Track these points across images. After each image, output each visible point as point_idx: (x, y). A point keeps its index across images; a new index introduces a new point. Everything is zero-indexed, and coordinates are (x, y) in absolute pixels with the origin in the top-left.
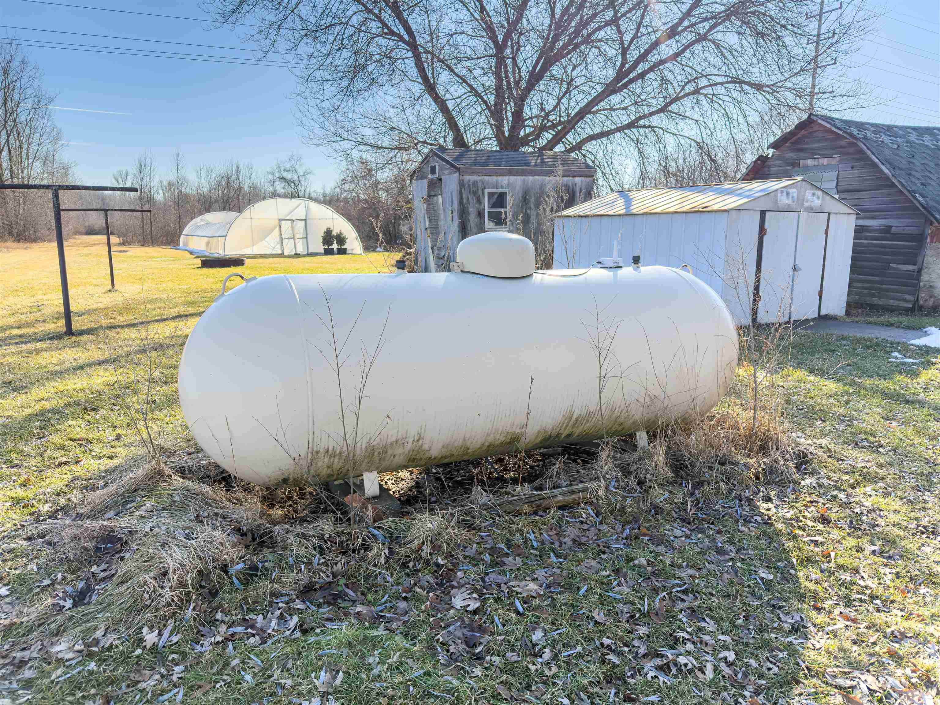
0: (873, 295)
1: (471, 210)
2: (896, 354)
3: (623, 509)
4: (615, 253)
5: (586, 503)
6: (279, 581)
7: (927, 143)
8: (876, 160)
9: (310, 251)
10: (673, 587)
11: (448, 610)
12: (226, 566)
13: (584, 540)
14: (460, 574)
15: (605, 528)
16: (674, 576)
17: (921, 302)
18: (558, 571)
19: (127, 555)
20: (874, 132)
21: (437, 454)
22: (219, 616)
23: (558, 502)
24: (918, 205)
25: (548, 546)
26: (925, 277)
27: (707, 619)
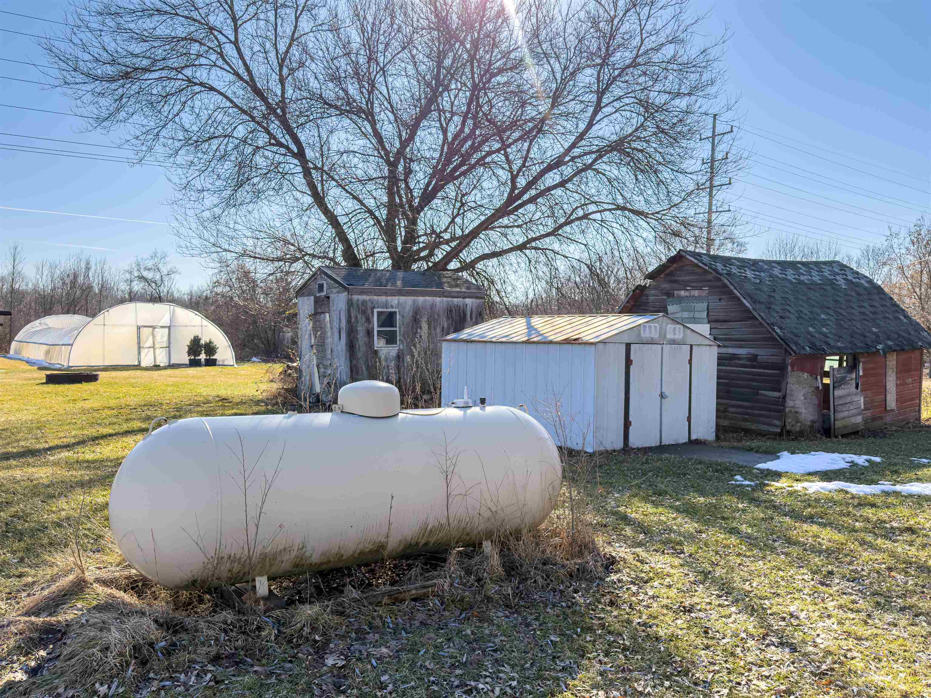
0: (746, 420)
1: (359, 328)
2: (738, 477)
3: (462, 600)
4: (465, 396)
5: (434, 596)
6: (195, 652)
7: (789, 277)
8: (739, 295)
9: (172, 362)
10: (488, 647)
11: (322, 667)
12: (153, 643)
13: (429, 622)
14: (331, 645)
15: (447, 613)
16: (489, 641)
17: (788, 427)
18: (406, 642)
19: (68, 642)
20: (739, 267)
21: (317, 561)
22: (152, 675)
23: (412, 595)
24: (776, 336)
25: (401, 626)
26: (789, 403)
27: (506, 665)
